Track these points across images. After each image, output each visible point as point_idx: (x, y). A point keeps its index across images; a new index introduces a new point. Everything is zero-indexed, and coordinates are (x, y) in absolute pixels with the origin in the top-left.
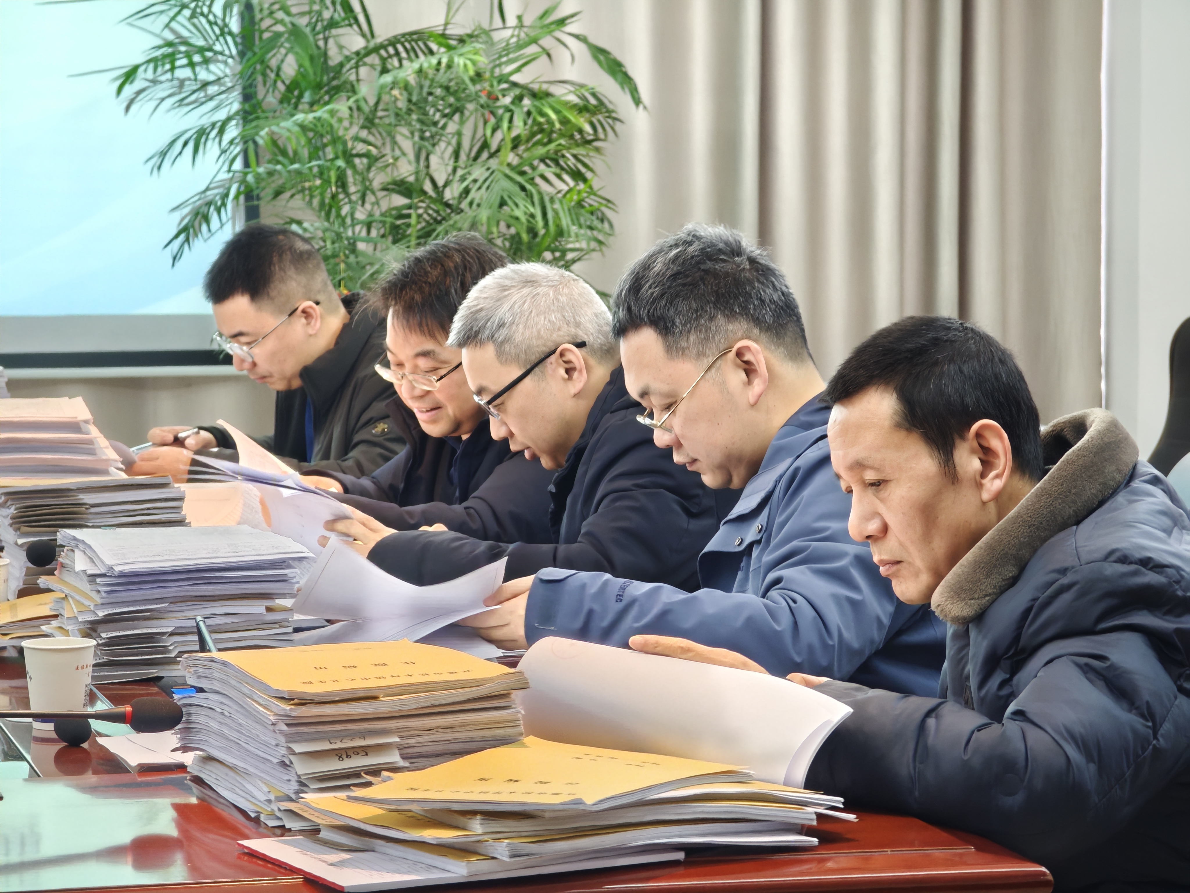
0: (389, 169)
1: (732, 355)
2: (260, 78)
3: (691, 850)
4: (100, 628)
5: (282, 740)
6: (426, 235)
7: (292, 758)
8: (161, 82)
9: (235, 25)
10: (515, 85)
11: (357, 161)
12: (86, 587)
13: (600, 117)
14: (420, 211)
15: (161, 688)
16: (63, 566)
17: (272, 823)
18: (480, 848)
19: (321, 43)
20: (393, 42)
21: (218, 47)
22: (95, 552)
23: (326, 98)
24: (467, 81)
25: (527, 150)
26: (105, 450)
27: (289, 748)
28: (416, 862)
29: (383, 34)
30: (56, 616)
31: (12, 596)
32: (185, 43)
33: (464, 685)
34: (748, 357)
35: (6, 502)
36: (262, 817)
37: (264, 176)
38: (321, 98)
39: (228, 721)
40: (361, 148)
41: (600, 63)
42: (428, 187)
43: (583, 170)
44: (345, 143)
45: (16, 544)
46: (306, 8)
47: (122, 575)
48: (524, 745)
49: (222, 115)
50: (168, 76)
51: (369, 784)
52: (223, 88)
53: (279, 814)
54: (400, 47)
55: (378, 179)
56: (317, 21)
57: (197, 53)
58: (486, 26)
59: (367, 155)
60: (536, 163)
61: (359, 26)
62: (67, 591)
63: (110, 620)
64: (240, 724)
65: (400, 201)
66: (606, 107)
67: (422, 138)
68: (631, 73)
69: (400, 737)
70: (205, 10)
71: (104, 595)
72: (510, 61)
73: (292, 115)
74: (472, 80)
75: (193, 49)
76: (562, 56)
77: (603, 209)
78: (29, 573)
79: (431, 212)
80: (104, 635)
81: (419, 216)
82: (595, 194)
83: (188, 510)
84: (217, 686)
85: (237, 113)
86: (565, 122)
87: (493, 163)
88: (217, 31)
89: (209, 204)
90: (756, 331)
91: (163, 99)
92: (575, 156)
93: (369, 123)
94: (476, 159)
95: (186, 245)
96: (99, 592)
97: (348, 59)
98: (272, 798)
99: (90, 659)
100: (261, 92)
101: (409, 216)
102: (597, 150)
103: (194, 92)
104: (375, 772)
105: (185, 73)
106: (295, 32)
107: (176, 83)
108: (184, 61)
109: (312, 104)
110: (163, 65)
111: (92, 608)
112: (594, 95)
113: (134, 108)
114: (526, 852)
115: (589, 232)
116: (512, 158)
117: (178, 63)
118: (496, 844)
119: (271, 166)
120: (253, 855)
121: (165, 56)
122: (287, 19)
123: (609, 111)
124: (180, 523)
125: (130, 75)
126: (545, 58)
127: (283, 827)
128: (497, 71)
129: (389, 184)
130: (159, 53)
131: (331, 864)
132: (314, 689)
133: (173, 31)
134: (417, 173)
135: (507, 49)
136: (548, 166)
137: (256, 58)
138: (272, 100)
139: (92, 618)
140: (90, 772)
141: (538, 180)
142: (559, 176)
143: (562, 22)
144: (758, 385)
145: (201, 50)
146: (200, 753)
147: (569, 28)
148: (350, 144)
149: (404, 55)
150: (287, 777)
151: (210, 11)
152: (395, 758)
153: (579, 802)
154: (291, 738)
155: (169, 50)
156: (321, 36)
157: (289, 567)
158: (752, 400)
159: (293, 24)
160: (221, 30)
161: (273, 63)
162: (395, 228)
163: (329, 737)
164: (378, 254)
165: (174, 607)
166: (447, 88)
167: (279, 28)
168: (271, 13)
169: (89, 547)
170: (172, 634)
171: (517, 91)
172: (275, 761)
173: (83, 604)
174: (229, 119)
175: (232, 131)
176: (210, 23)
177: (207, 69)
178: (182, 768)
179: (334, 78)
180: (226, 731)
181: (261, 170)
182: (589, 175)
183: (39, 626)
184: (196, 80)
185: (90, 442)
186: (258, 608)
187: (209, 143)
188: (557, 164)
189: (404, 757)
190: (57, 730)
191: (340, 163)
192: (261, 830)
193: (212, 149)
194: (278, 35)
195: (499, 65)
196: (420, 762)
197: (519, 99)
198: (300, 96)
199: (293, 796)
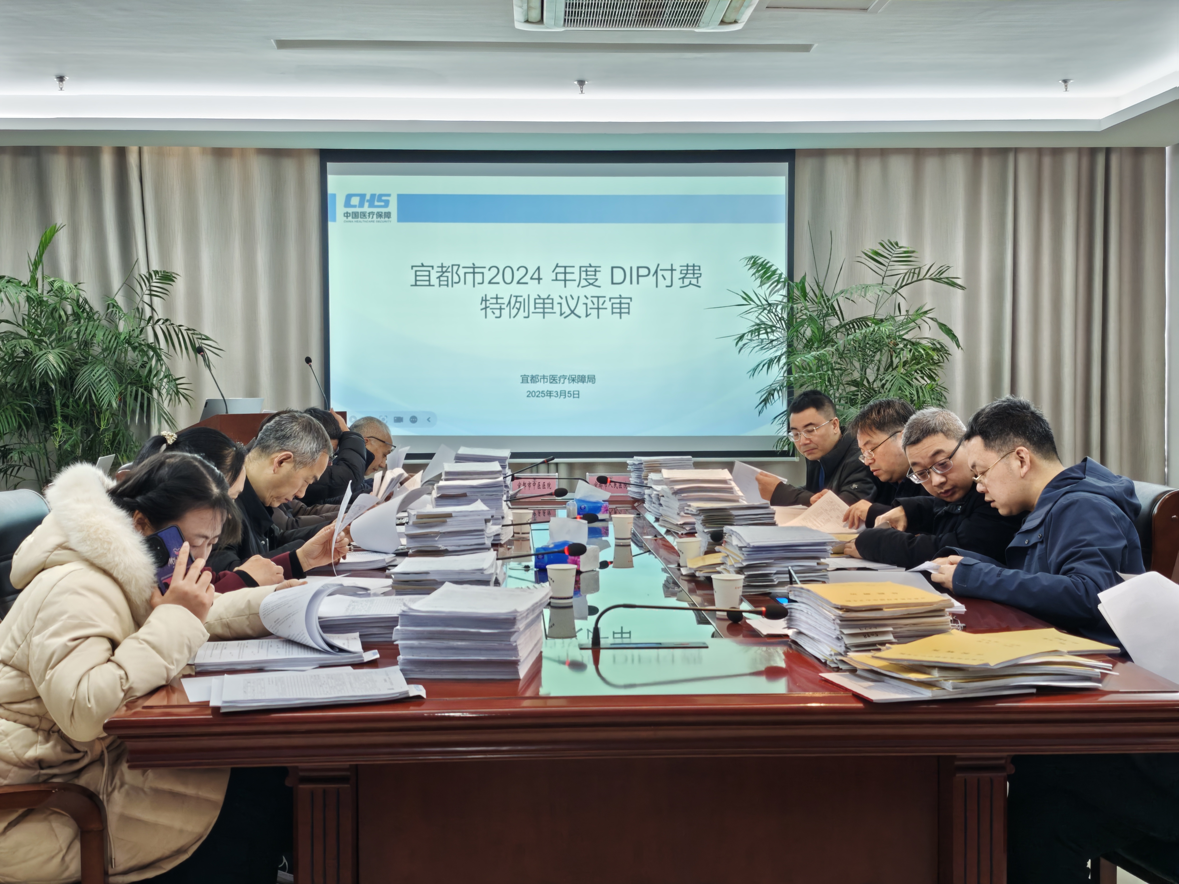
0: (850, 375)
1: (1015, 453)
2: (795, 338)
3: (1038, 687)
4: (744, 570)
5: (838, 627)
6: (865, 402)
7: (843, 636)
8: (754, 340)
9: (785, 316)
10: (904, 339)
11: (836, 372)
12: (738, 552)
13: (941, 353)
14: (862, 393)
15: (770, 597)
16: (726, 542)
17: (833, 665)
18: (937, 684)
19: (822, 323)
20: (852, 322)
21: (778, 326)
22: (741, 536)
23: (824, 345)
24: (885, 338)
25: (910, 366)
26: (738, 492)
27: (841, 632)
28: (905, 689)
29: (848, 318)
30: (722, 564)
31: (702, 554)
32: (764, 324)
33: (922, 604)
34: (1022, 455)
35: (699, 514)
36: (828, 662)
37: (798, 378)
38: (822, 345)
39: (810, 617)
40: (838, 366)
41: (942, 330)
42: (865, 383)
43: (934, 376)
44: (832, 364)
45: (704, 532)
46: (816, 309)
47: (754, 547)
48: (951, 634)
49: (779, 353)
50: (757, 337)
51: (879, 650)
52: (779, 343)
53: (836, 661)
54: (855, 324)
55: (846, 379)
56: (820, 314)
57: (769, 328)
58: (893, 315)
59: (840, 369)
60: (913, 373)
61: (838, 316)
62: (729, 553)
63: (748, 567)
64: (816, 619)
65: (854, 389)
66: (944, 349)
67: (863, 362)
68: (956, 334)
69: (893, 628)
70: (774, 311)
71: (746, 556)
72: (903, 329)
73: (810, 353)
74: (887, 338)
75: (767, 327)
76: (925, 327)
77: (943, 392)
78: (709, 544)
79: (866, 393)
80: (746, 573)
81: (862, 395)
82: (940, 386)
83: (777, 518)
84: (804, 600)
85: (785, 352)
86: (927, 354)
87: (895, 373)
88: (778, 319)
89: (774, 390)
90: (1028, 444)
91: (754, 347)
92: (929, 369)
93: (841, 356)
94: (887, 371)
95: (765, 407)
96: (743, 554)
97: (833, 329)
98: (833, 653)
99: (741, 584)
100: (795, 343)
101: (858, 395)
102: (939, 366)
103: (768, 344)
104: (883, 643)
105: (765, 336)
106: (811, 318)
107: (760, 340)
108: (764, 331)
109: (817, 348)
110: (755, 333)
111: (740, 561)
112: (939, 343)
113: (742, 351)
114: (960, 687)
115: (938, 402)
116: (902, 370)
117: (761, 332)
118: (945, 682)
119: (801, 374)
120: (827, 681)
121: (756, 329)
122: (808, 313)
123: (946, 350)
124: (774, 524)
125: (741, 338)
126: (918, 328)
127: (838, 668)
128: (898, 334)
129: (850, 381)
130: (754, 328)
131: (865, 688)
132: (852, 604)
133: (759, 319)
134: (861, 377)
135: (902, 324)
136: (918, 373)
137: (795, 329)
138: (800, 347)
139: (740, 566)
140: (741, 636)
141: (914, 380)
142: (922, 378)
143: (926, 312)
144: (1025, 469)
145: (771, 327)
146: (795, 630)
147: (928, 316)
148: (834, 365)
149: (856, 327)
150: (839, 644)
151: (776, 311)
152: (890, 637)
153: (987, 664)
154: (842, 627)
155: (756, 327)
156: (822, 320)
157: (827, 545)
158: (1022, 475)
159: (810, 315)
160: (780, 318)
161: (802, 331)
162: (851, 400)
163: (859, 627)
164: (845, 410)
165: (777, 562)
166: (876, 341)
167: (804, 317)
168: (801, 311)
169: (739, 534)
170: (775, 574)
171: (905, 342)
172: (834, 637)
173: (736, 560)
174: (782, 355)
175: (783, 360)
176: (775, 315)
177: (773, 335)
178: (787, 636)
179: (827, 338)
180: (810, 621)
181: (797, 375)
182: (937, 378)
183: (715, 568)
184: (768, 339)
185: (731, 488)
186: (813, 563)
187: (774, 365)
188: (922, 373)
189: (895, 637)
190: (728, 615)
191: (830, 373)
192: (828, 668)
193: (775, 368)
194: (804, 320)
195: (899, 331)
196: (902, 640)
197: (905, 346)
198: (813, 344)
199: (843, 654)
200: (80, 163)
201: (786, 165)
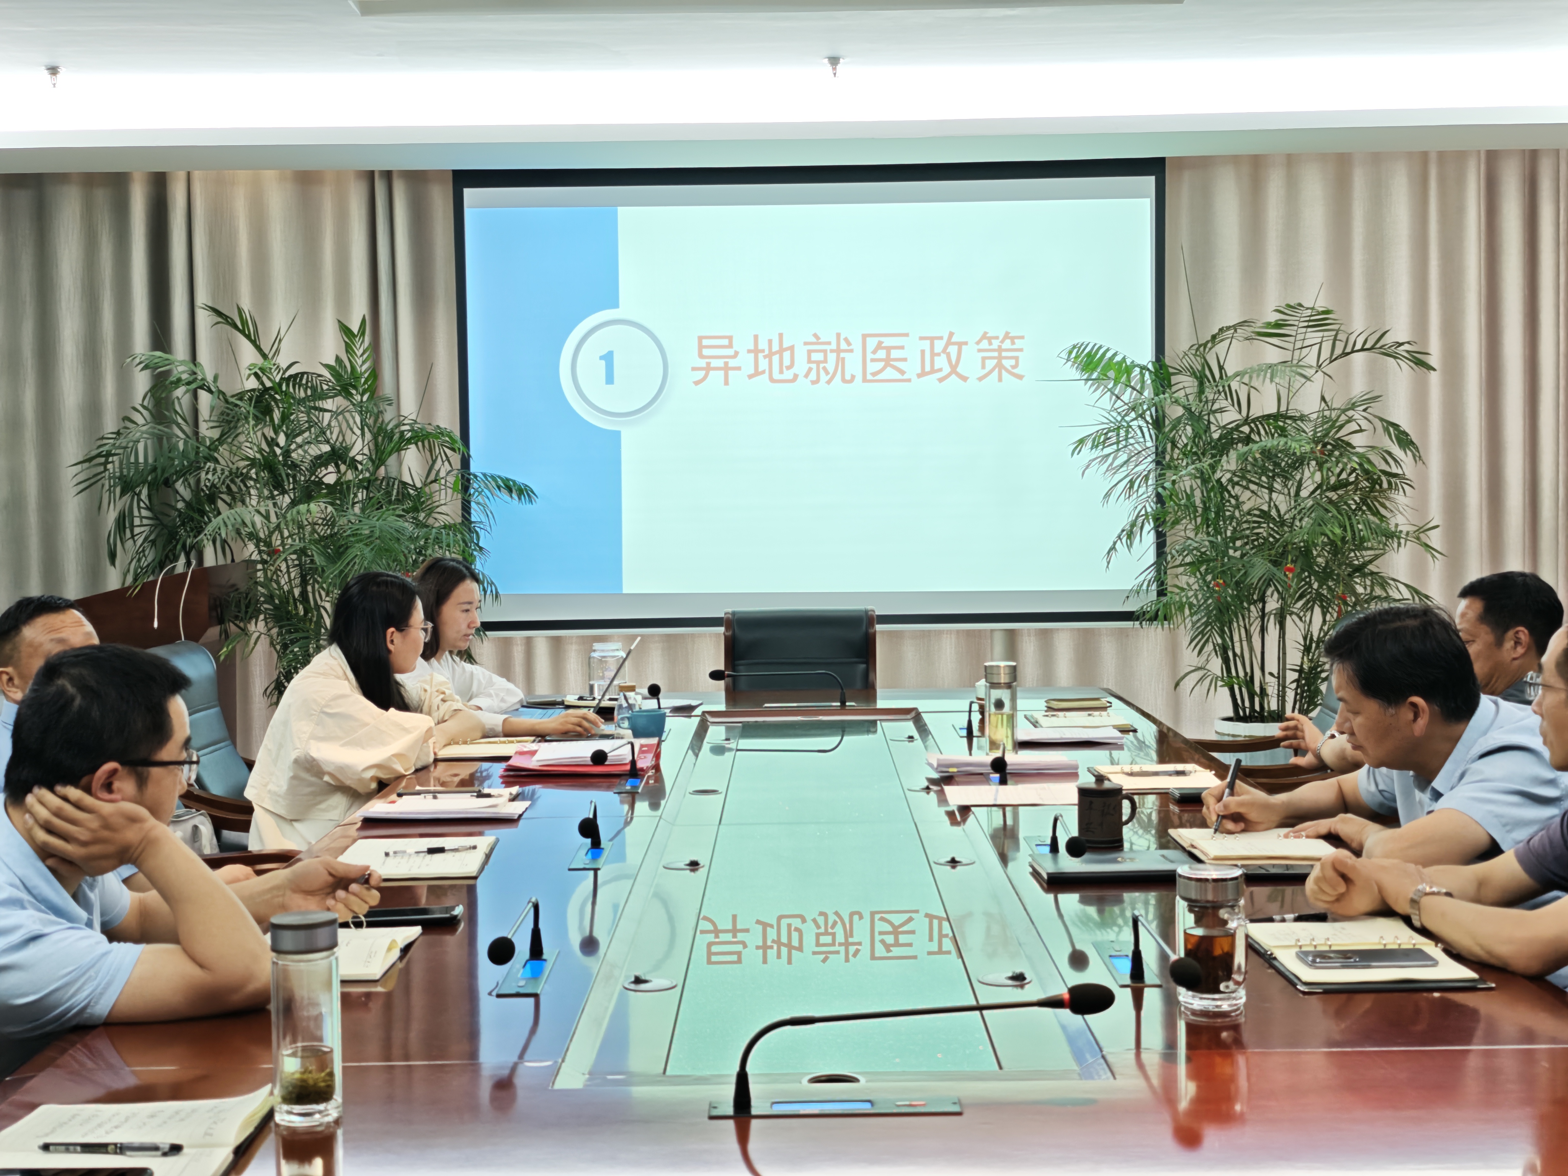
200: (101, 195)
201: (1152, 179)
